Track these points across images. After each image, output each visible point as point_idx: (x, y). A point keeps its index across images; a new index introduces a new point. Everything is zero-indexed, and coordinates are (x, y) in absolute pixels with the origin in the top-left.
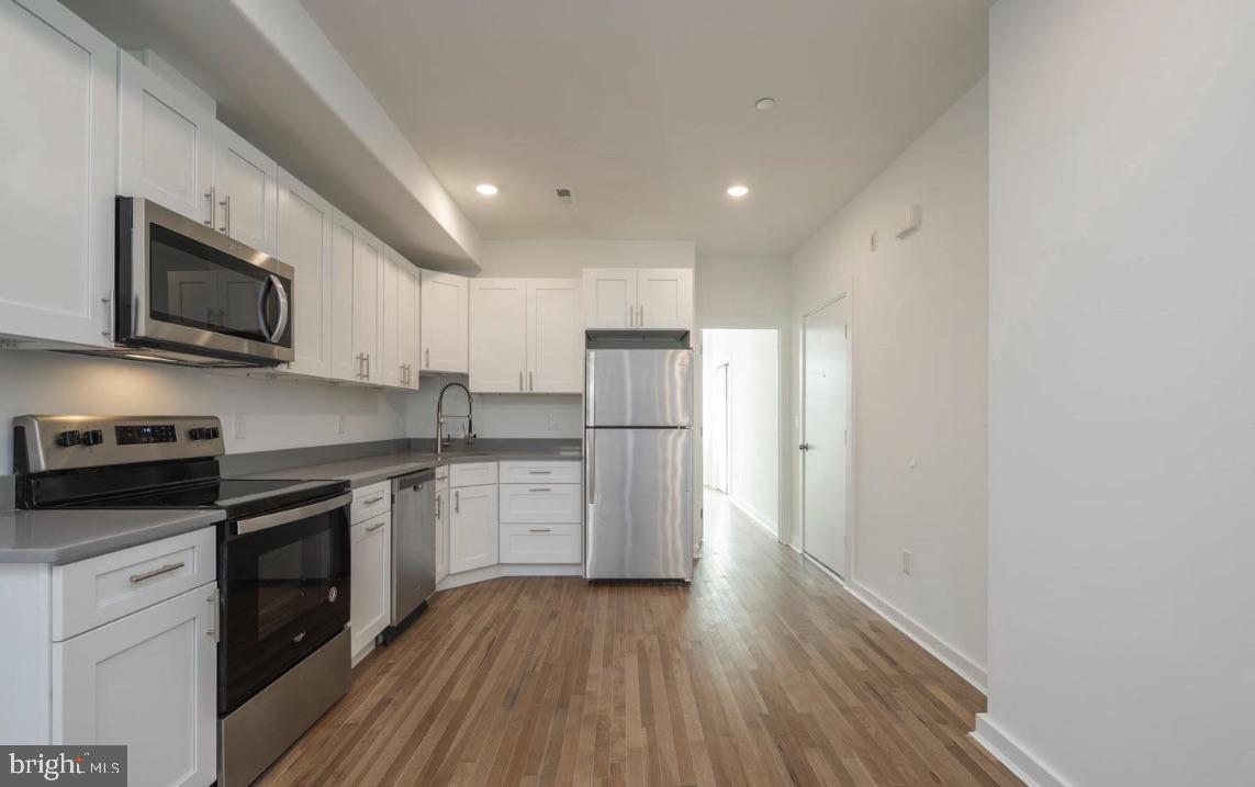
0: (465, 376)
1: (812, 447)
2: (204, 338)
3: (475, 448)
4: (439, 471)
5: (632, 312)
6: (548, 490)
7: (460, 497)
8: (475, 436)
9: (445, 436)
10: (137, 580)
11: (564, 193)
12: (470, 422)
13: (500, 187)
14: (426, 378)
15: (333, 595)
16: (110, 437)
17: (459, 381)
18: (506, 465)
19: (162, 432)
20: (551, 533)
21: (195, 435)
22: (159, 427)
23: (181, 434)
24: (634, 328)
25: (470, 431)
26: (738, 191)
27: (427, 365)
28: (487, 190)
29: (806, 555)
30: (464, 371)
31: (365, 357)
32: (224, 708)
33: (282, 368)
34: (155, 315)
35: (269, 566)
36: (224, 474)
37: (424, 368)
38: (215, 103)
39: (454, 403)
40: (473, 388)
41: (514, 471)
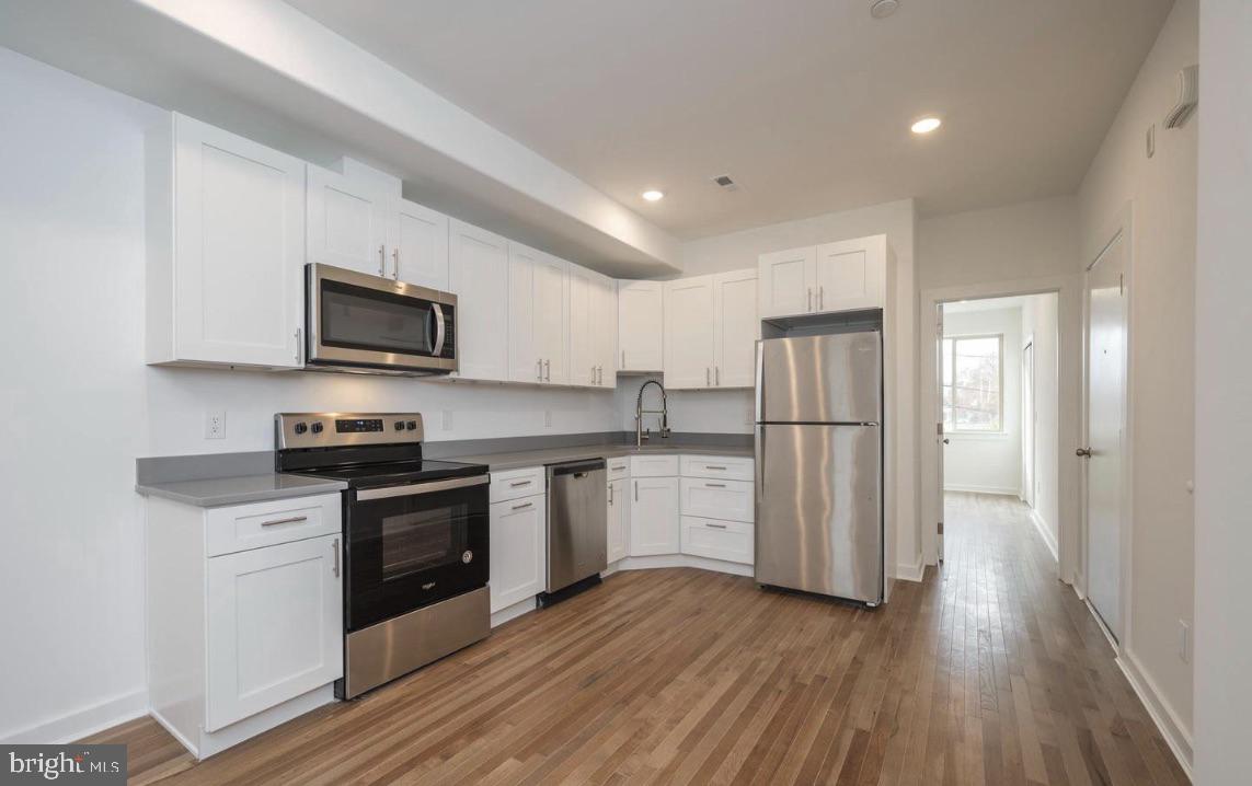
0: (661, 374)
1: (1097, 453)
2: (390, 358)
3: (666, 441)
4: (611, 462)
5: (810, 294)
6: (723, 486)
7: (639, 487)
8: (669, 430)
9: (644, 430)
10: (266, 525)
11: (724, 181)
12: (665, 416)
13: (665, 192)
14: (623, 377)
15: (468, 557)
16: (330, 428)
17: (653, 379)
18: (685, 458)
19: (373, 424)
20: (727, 530)
21: (399, 426)
22: (370, 421)
23: (388, 425)
24: (813, 312)
25: (665, 425)
26: (926, 126)
27: (624, 366)
28: (653, 196)
29: (1088, 604)
30: (658, 369)
31: (544, 361)
32: (349, 626)
33: (453, 375)
34: (325, 342)
35: (391, 526)
36: (426, 455)
37: (621, 369)
38: (400, 181)
39: (652, 400)
40: (667, 386)
41: (693, 465)
